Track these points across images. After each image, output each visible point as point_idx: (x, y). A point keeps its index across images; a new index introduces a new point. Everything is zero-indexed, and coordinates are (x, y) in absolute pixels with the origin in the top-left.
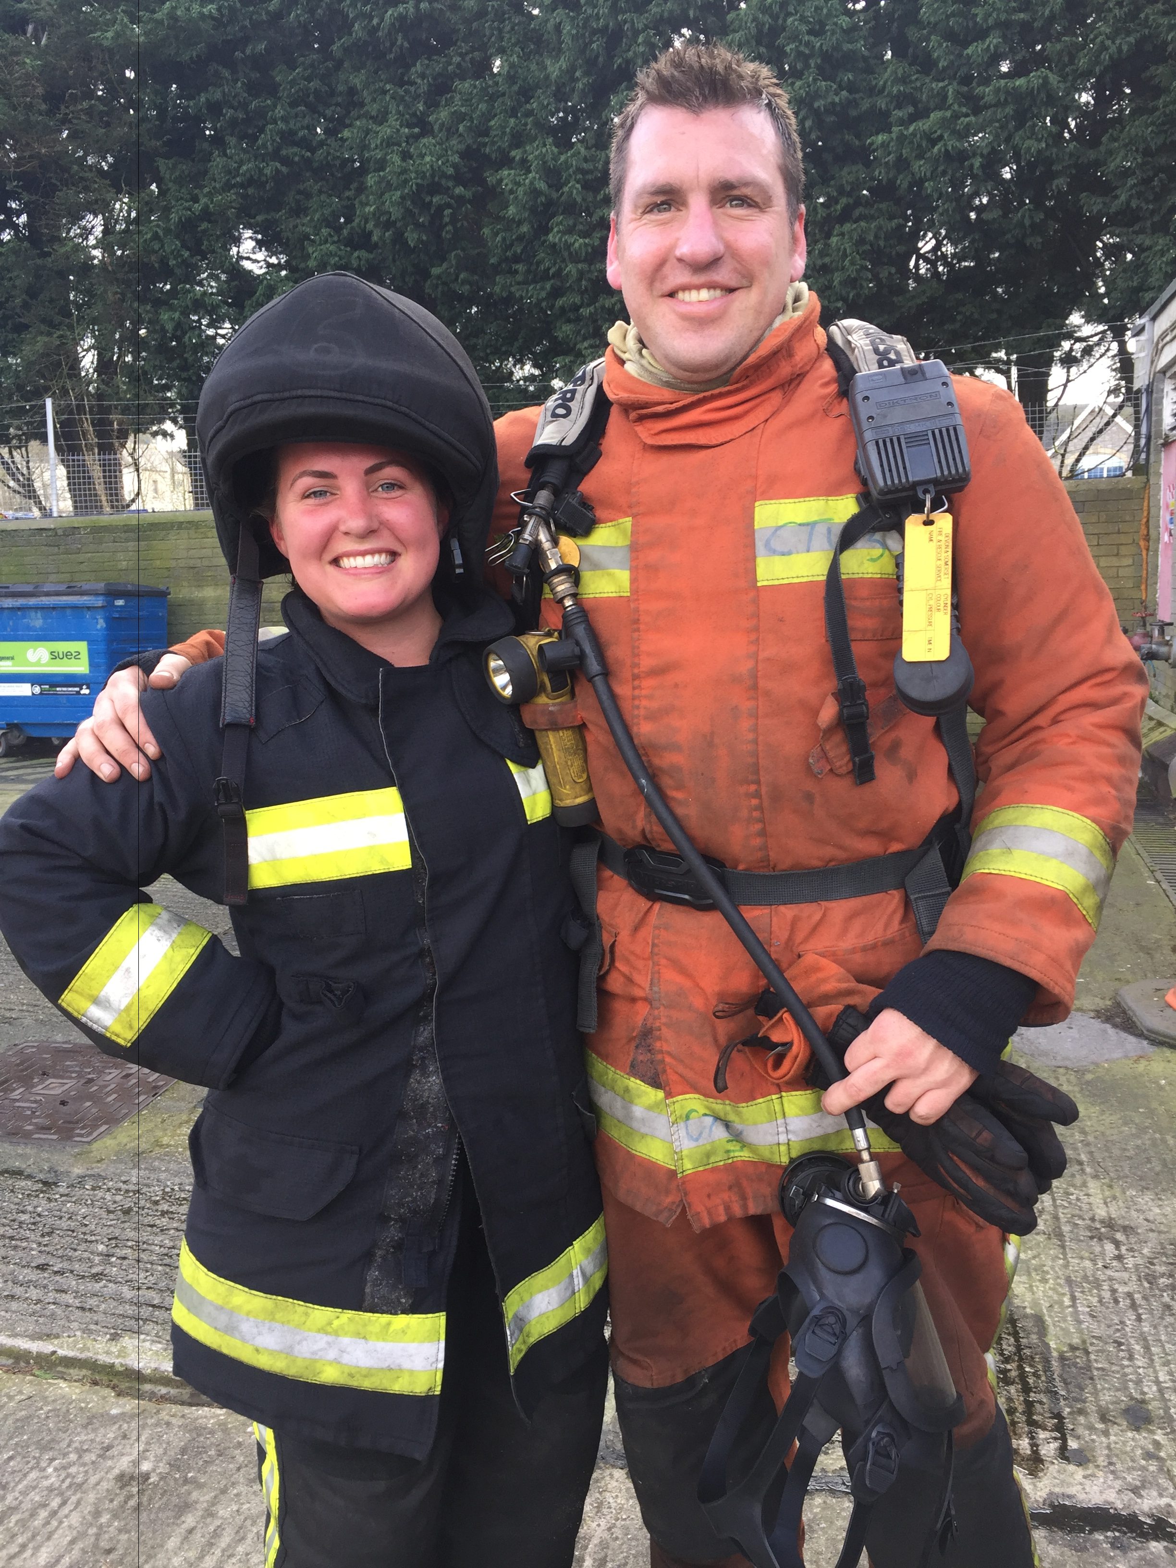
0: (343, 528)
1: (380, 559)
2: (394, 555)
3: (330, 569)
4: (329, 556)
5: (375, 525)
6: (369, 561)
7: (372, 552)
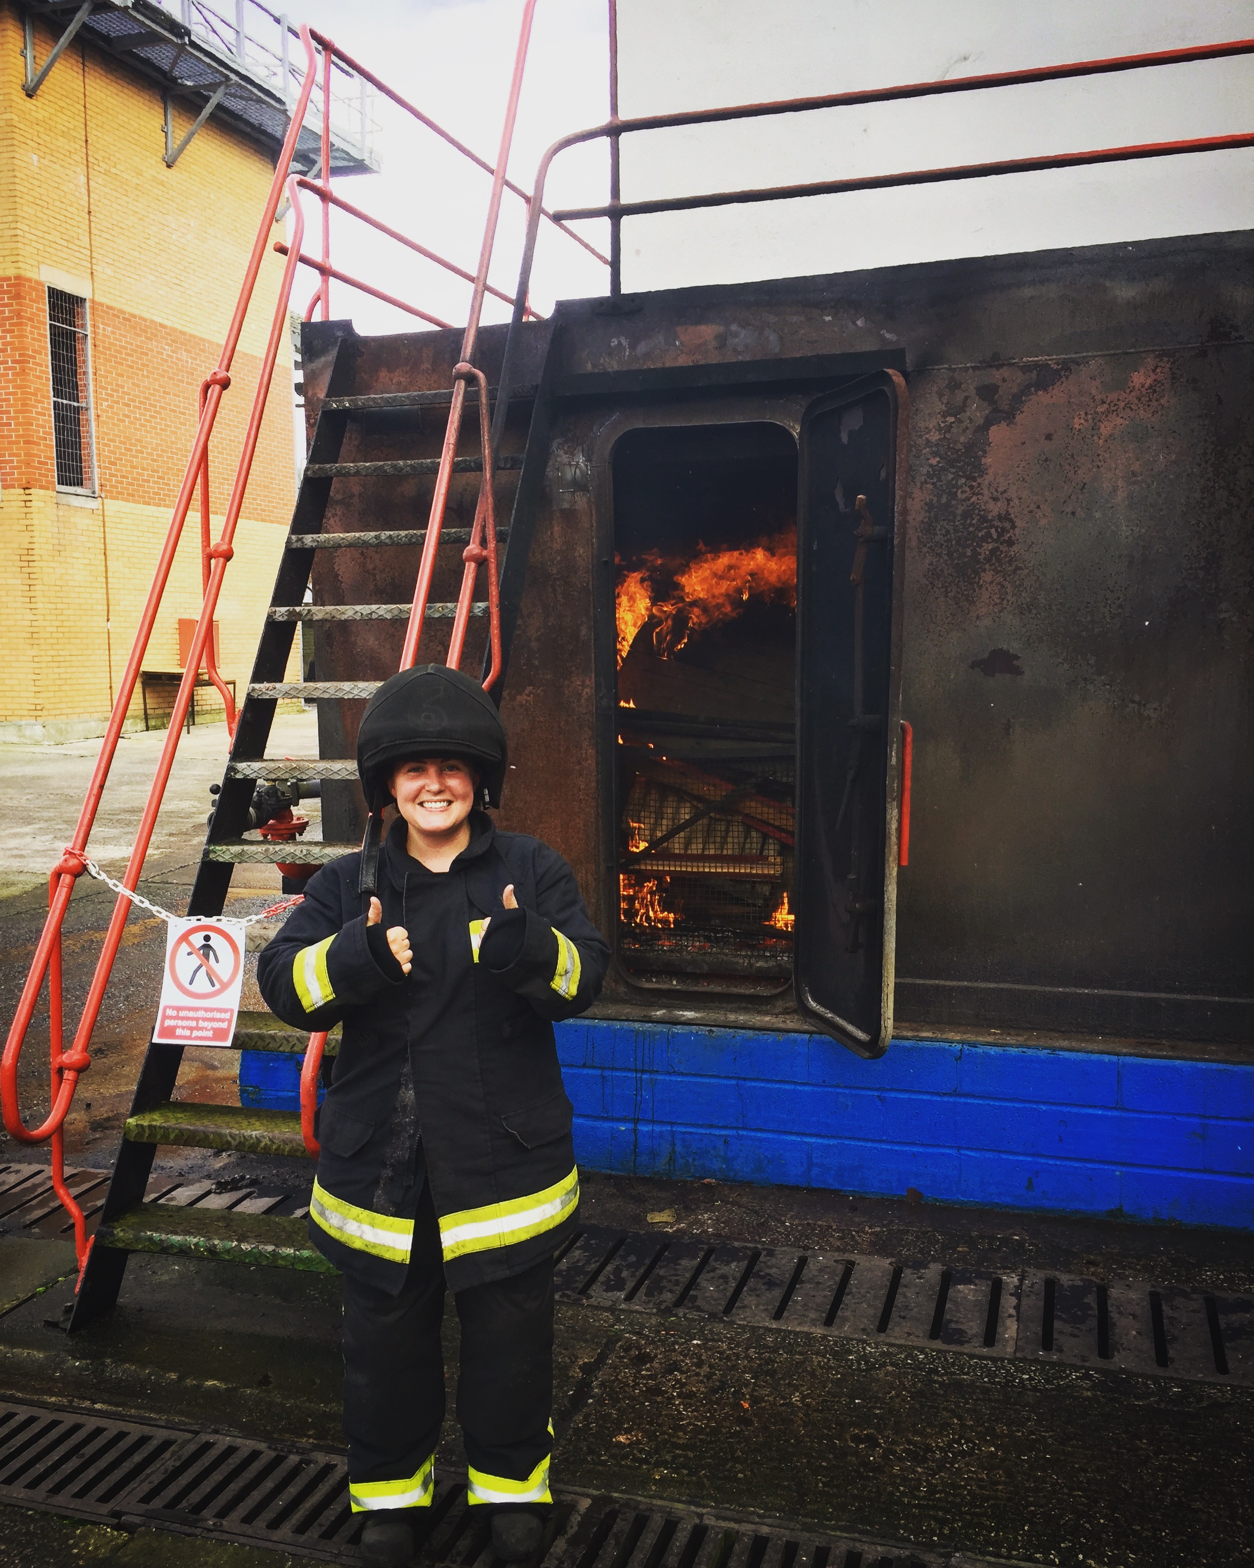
0: (427, 788)
1: (445, 804)
2: (450, 802)
3: (418, 807)
4: (418, 801)
5: (443, 788)
6: (439, 805)
7: (440, 801)
